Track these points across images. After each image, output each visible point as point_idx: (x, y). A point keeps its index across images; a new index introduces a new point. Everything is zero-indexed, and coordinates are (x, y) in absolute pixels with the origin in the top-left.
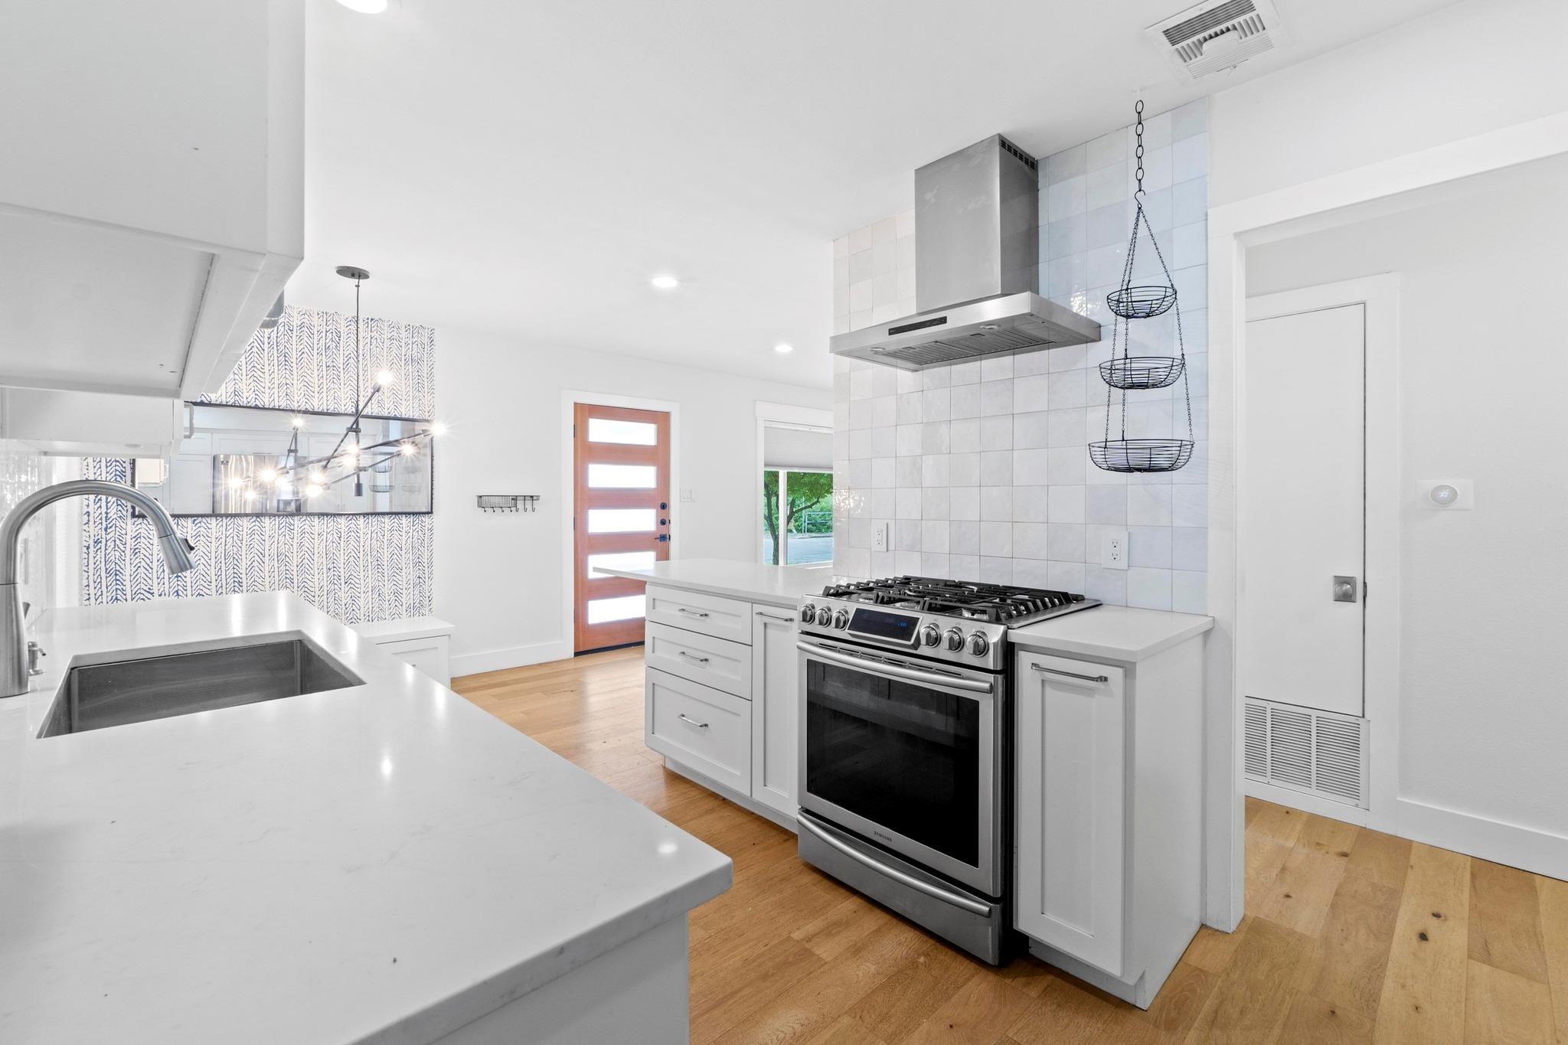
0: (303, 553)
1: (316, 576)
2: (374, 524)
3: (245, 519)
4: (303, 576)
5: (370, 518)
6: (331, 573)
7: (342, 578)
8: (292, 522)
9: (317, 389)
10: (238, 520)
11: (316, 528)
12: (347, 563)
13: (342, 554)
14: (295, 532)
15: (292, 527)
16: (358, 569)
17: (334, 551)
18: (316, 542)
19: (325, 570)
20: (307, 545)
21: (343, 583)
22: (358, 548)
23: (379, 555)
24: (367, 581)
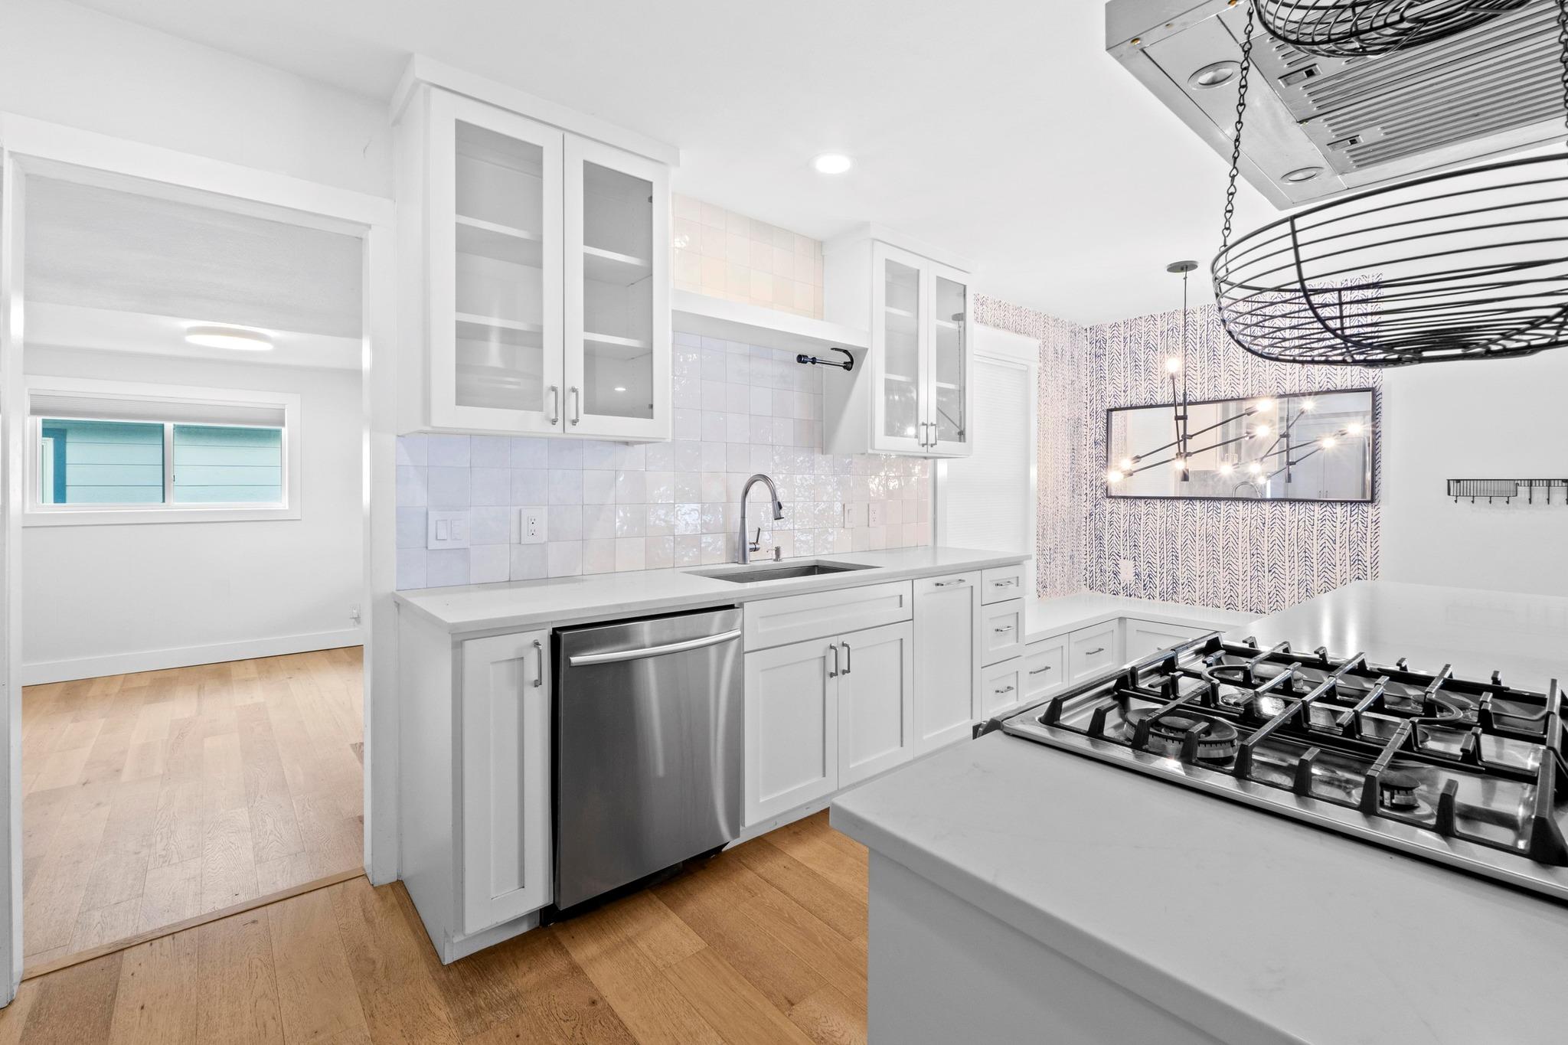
0: (1228, 536)
1: (1240, 561)
2: (1301, 512)
3: (1181, 502)
4: (1228, 559)
5: (1297, 505)
6: (1255, 559)
7: (1266, 565)
8: (1219, 506)
9: (1242, 376)
10: (1175, 503)
11: (1241, 512)
12: (1271, 551)
13: (1266, 542)
14: (1222, 515)
15: (1219, 511)
16: (1283, 558)
17: (1258, 537)
18: (1241, 526)
19: (1248, 555)
20: (1231, 528)
21: (1267, 571)
22: (1283, 536)
23: (1307, 546)
24: (1292, 572)
